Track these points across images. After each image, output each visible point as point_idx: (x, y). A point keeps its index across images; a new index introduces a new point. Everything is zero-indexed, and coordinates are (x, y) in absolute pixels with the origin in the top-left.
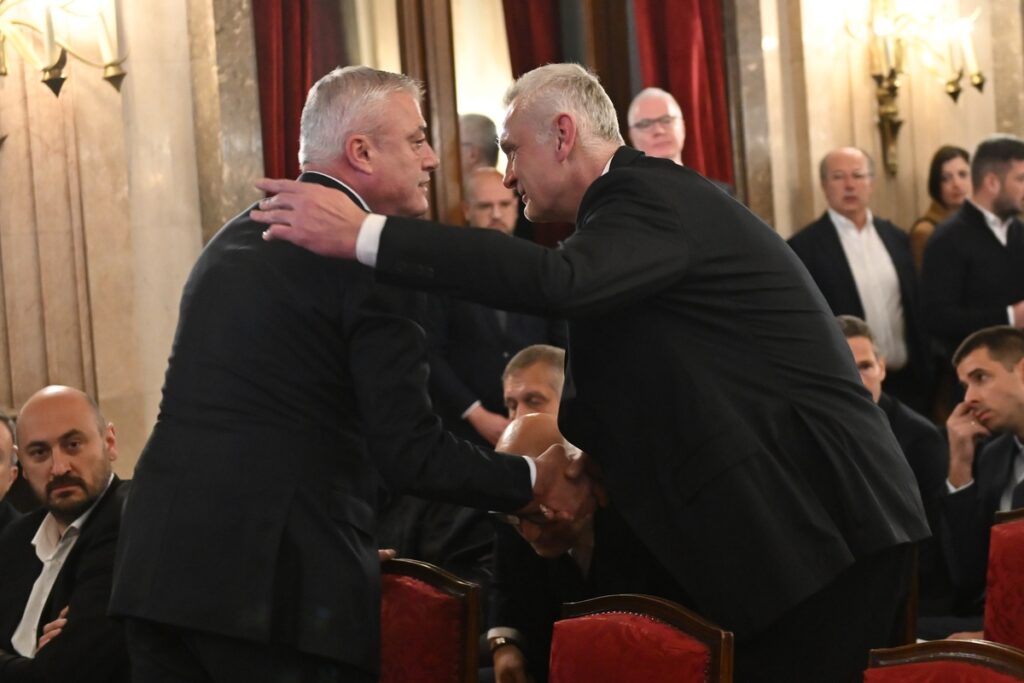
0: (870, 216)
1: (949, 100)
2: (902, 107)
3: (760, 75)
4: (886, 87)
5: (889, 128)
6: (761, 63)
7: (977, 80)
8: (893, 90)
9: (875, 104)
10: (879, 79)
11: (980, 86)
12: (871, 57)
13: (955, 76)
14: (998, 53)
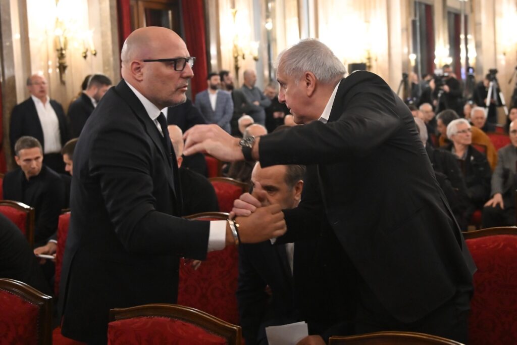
0: (48, 99)
1: (83, 59)
2: (67, 61)
3: (11, 47)
4: (61, 53)
5: (62, 68)
6: (11, 43)
7: (94, 53)
8: (63, 55)
9: (57, 59)
10: (58, 50)
11: (95, 55)
12: (55, 44)
13: (84, 51)
14: (104, 44)
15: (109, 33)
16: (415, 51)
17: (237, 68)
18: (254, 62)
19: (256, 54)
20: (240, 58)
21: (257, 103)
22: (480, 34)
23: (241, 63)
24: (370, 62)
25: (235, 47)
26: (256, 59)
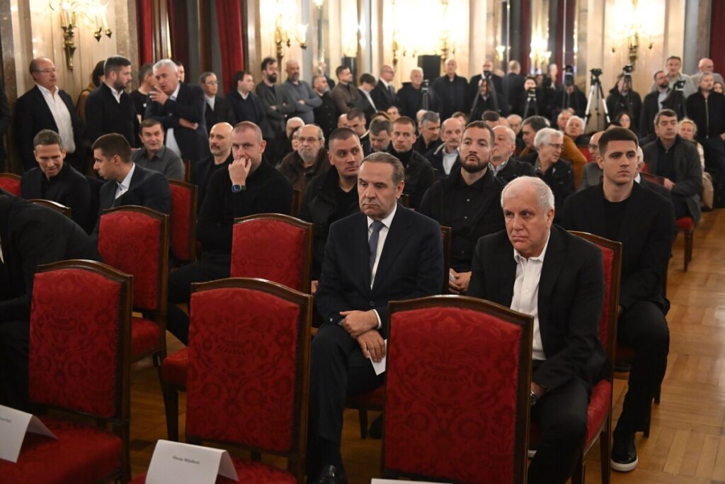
0: (57, 89)
1: (96, 40)
2: (75, 42)
3: (9, 23)
4: (68, 32)
5: (69, 50)
6: (10, 17)
7: (108, 32)
8: (71, 34)
9: (63, 40)
10: (65, 28)
11: (109, 35)
12: (61, 19)
13: (98, 30)
14: (118, 22)
15: (125, 8)
16: (504, 43)
17: (280, 57)
18: (300, 49)
19: (303, 40)
20: (284, 44)
21: (302, 102)
22: (585, 25)
23: (285, 50)
24: (445, 55)
25: (278, 30)
26: (303, 47)
